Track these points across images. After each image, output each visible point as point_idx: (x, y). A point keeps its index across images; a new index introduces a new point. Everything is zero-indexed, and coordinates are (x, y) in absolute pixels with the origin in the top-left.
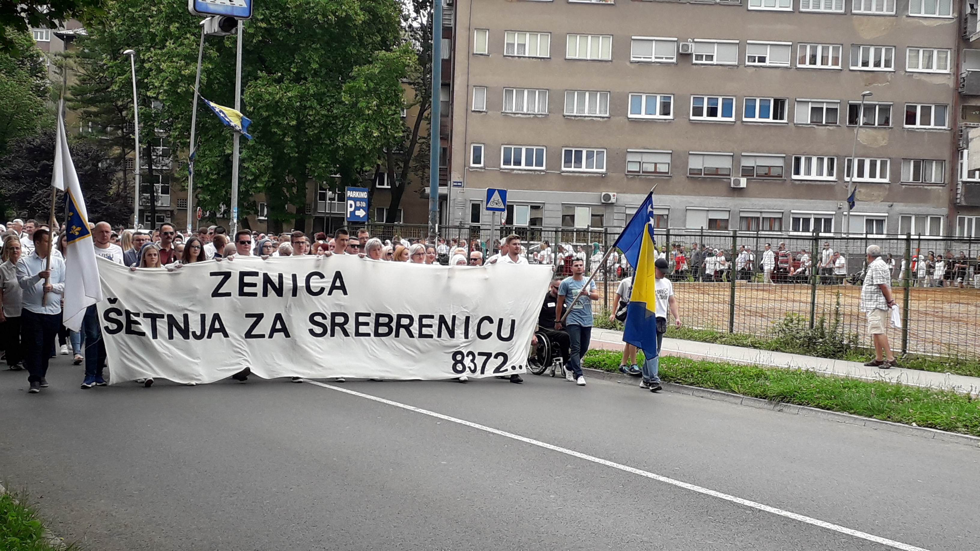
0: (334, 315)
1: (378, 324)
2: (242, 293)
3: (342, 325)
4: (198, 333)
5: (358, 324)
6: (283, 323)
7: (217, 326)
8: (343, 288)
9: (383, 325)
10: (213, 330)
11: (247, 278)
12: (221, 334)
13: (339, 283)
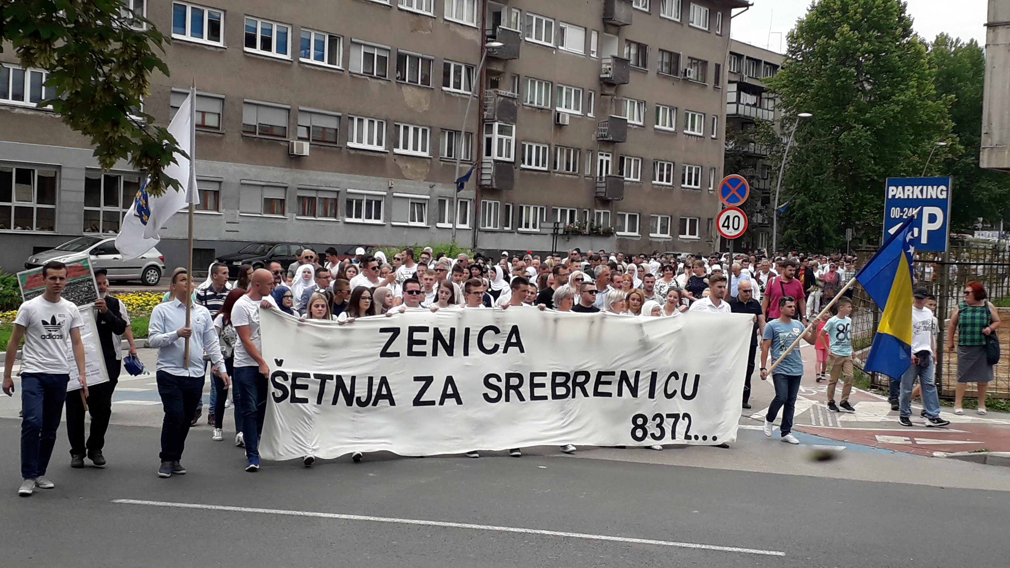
0: (509, 376)
1: (554, 385)
2: (411, 353)
3: (516, 388)
4: (363, 400)
5: (533, 386)
6: (454, 388)
7: (384, 392)
9: (560, 385)
10: (380, 396)
11: (417, 335)
12: (387, 401)
13: (514, 339)
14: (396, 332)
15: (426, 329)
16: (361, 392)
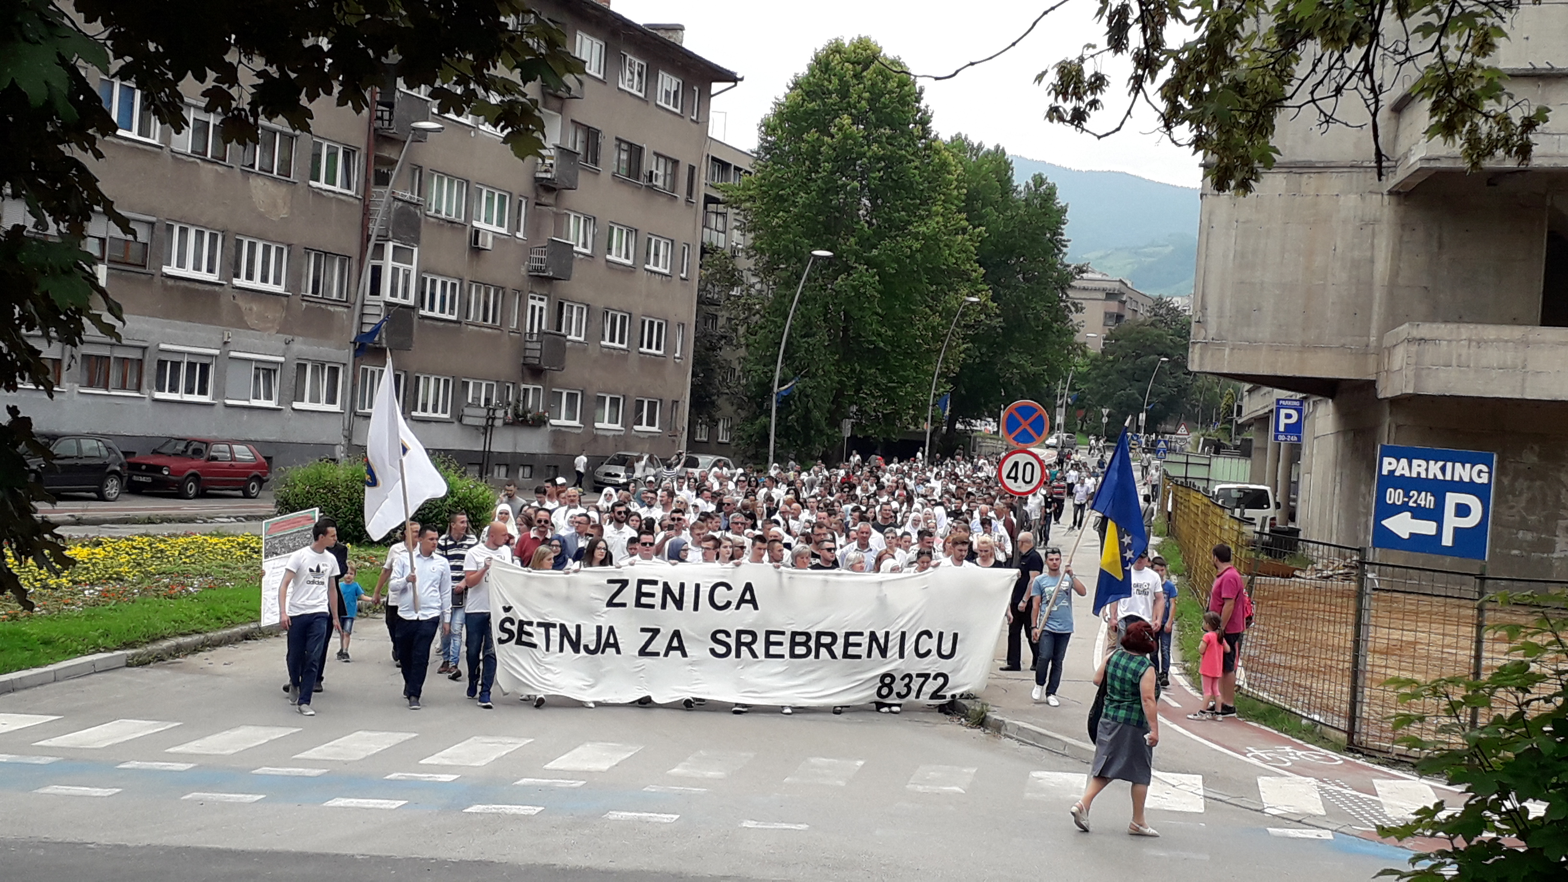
0: (739, 633)
1: (793, 644)
2: (638, 604)
3: (749, 645)
4: (591, 648)
5: (769, 644)
6: (680, 640)
7: (612, 641)
8: (753, 601)
9: (800, 644)
11: (645, 588)
12: (613, 650)
13: (749, 596)
14: (624, 583)
15: (655, 583)
16: (588, 640)
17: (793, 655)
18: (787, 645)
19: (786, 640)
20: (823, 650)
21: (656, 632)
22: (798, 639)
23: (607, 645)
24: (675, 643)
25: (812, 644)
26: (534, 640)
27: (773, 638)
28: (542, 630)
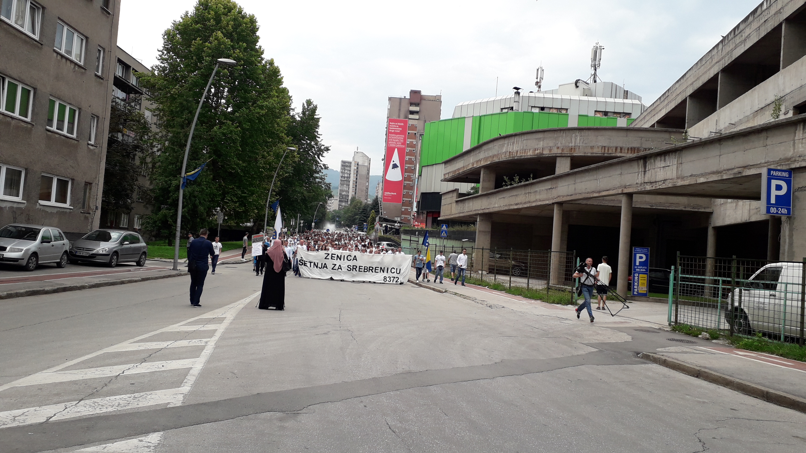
0: (353, 266)
2: (332, 259)
3: (355, 269)
4: (320, 267)
5: (359, 269)
8: (356, 259)
11: (333, 255)
12: (326, 268)
13: (355, 258)
14: (329, 254)
15: (335, 254)
16: (320, 265)
17: (364, 271)
18: (363, 269)
19: (363, 268)
20: (370, 271)
21: (336, 265)
22: (366, 268)
23: (324, 267)
24: (340, 267)
25: (368, 269)
26: (307, 265)
27: (361, 267)
28: (309, 263)
